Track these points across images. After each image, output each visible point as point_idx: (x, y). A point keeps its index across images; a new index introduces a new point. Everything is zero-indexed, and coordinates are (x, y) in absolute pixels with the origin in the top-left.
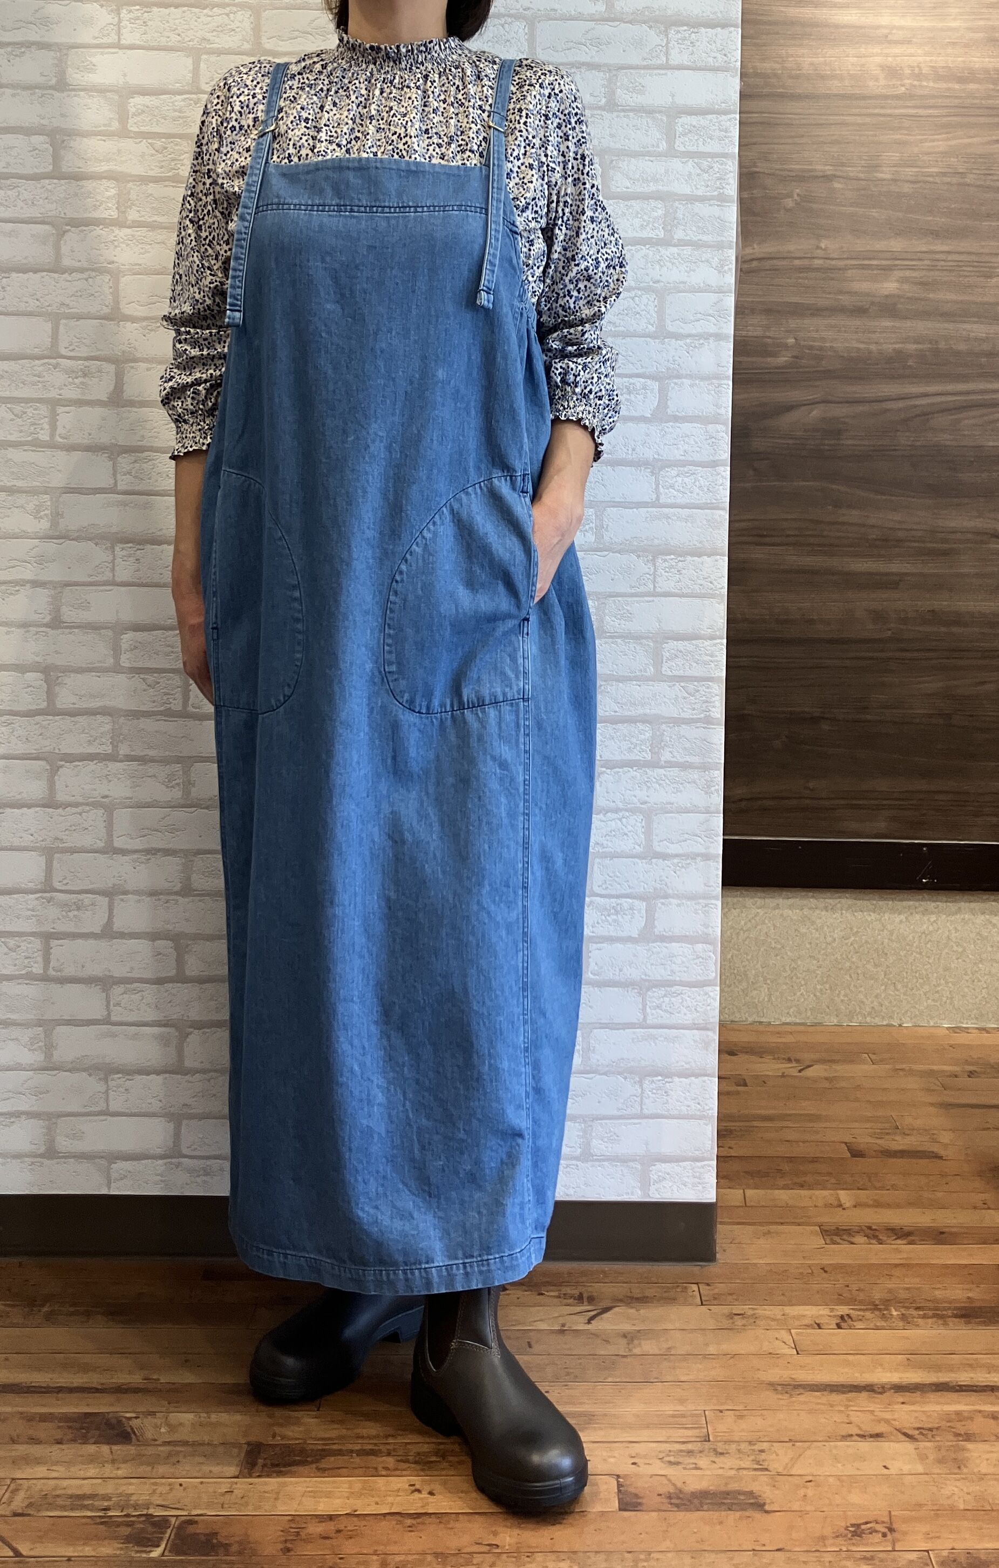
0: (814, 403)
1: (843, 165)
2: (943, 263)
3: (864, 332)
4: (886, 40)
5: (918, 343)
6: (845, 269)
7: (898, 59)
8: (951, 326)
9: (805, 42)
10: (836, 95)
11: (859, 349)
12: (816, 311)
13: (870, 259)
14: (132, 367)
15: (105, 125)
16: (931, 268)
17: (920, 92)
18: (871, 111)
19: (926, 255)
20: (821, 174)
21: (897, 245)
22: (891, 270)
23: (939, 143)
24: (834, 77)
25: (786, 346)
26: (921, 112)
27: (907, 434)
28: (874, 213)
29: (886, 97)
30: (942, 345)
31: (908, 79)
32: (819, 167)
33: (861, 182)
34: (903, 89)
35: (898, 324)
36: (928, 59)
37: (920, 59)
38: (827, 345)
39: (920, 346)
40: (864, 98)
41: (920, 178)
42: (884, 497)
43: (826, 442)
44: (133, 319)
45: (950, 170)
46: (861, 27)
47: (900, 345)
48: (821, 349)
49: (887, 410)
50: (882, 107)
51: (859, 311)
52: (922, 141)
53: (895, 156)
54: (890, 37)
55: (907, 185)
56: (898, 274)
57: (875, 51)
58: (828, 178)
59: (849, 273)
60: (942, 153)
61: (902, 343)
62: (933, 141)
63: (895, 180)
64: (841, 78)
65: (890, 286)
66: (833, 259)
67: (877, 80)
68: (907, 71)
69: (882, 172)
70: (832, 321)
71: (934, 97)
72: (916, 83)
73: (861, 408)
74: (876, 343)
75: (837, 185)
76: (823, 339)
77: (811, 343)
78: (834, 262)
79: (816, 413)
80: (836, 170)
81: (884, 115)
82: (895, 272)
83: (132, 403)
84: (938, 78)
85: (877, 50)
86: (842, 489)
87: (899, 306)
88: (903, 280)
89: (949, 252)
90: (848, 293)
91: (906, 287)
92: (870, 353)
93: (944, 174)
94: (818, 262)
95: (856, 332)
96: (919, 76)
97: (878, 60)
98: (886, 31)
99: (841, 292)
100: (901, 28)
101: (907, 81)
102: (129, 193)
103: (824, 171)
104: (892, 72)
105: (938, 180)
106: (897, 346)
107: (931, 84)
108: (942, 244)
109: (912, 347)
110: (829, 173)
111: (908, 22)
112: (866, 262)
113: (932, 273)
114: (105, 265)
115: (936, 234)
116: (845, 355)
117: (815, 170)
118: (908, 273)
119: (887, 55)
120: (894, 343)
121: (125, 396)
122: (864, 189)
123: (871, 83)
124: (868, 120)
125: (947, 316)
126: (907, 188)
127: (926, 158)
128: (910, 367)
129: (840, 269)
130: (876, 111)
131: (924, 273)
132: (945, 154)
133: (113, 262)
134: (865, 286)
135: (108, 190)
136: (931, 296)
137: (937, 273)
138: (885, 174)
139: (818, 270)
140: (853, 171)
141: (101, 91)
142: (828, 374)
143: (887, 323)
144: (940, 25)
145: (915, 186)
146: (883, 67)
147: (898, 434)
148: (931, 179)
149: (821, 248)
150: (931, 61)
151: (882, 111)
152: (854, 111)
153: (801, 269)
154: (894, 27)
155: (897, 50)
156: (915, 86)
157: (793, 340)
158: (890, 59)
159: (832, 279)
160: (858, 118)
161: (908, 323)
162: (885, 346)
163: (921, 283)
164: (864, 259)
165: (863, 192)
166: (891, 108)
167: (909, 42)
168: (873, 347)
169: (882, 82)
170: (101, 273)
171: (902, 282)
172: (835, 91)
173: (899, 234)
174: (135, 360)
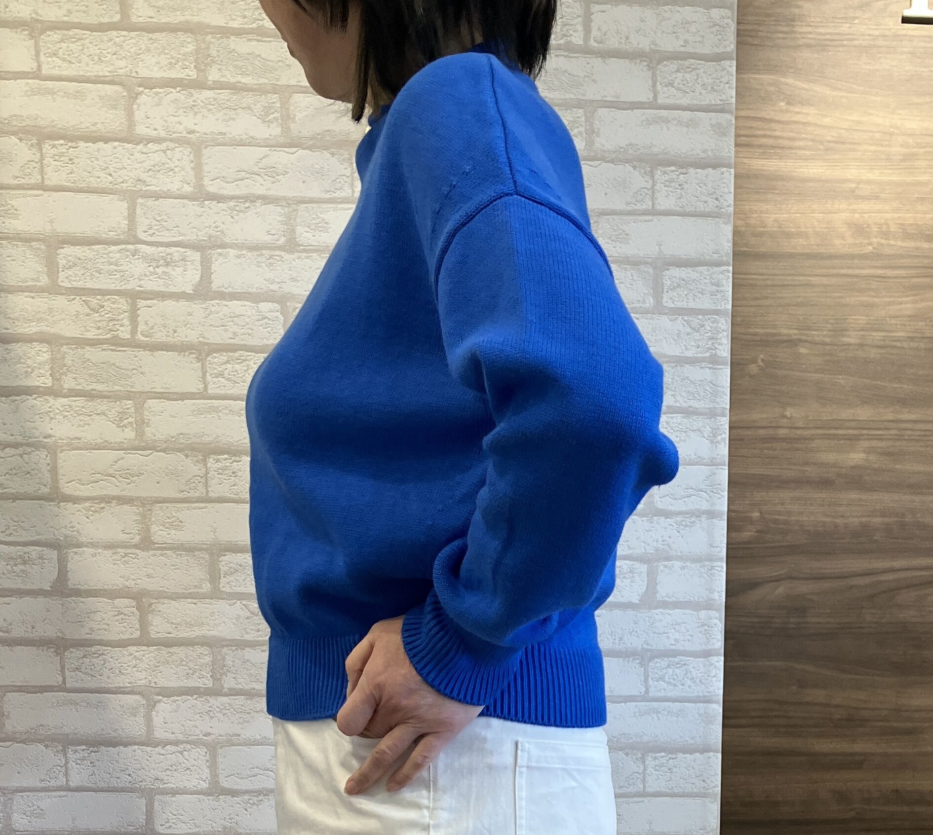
0: (778, 580)
1: (809, 329)
2: (909, 432)
3: (829, 505)
4: (852, 195)
5: (885, 516)
6: (812, 439)
7: (866, 215)
8: (917, 498)
9: (770, 196)
10: (801, 254)
11: (824, 522)
12: (782, 483)
13: (837, 428)
14: (76, 553)
15: (33, 280)
16: (899, 438)
17: (887, 251)
18: (835, 271)
19: (894, 425)
20: (785, 338)
21: (864, 413)
22: (859, 440)
23: (907, 305)
24: (800, 235)
25: (751, 521)
26: (889, 273)
27: (873, 611)
28: (841, 380)
29: (852, 257)
30: (909, 518)
31: (876, 237)
32: (784, 331)
33: (828, 347)
34: (871, 248)
35: (864, 496)
36: (896, 215)
37: (888, 216)
38: (793, 518)
39: (887, 520)
40: (831, 257)
41: (887, 343)
42: (850, 676)
43: (792, 620)
44: (75, 500)
45: (918, 335)
46: (827, 181)
47: (868, 519)
48: (786, 522)
49: (851, 587)
50: (849, 268)
51: (825, 483)
52: (889, 304)
53: (862, 320)
54: (857, 192)
55: (874, 350)
56: (865, 444)
57: (841, 207)
58: (792, 343)
59: (816, 443)
60: (910, 316)
61: (869, 516)
62: (901, 303)
63: (861, 345)
64: (805, 235)
65: (856, 457)
66: (798, 428)
67: (843, 238)
68: (875, 229)
69: (849, 336)
70: (797, 494)
71: (902, 256)
72: (883, 241)
73: (826, 585)
74: (843, 516)
75: (802, 350)
76: (789, 513)
77: (777, 517)
78: (799, 432)
79: (781, 590)
80: (802, 335)
81: (850, 276)
82: (862, 442)
83: (77, 593)
84: (907, 236)
85: (843, 206)
86: (809, 668)
87: (866, 478)
88: (869, 451)
89: (915, 422)
90: (815, 464)
91: (872, 458)
92: (836, 526)
93: (911, 339)
94: (782, 432)
95: (823, 505)
96: (886, 234)
97: (844, 216)
98: (853, 185)
99: (807, 464)
100: (868, 182)
101: (875, 240)
102: (63, 358)
103: (790, 335)
104: (859, 229)
105: (905, 345)
106: (864, 520)
107: (900, 243)
108: (909, 412)
109: (877, 520)
110: (794, 337)
111: (875, 175)
112: (833, 432)
113: (898, 443)
114: (41, 439)
115: (903, 401)
116: (811, 528)
117: (779, 334)
118: (875, 443)
119: (854, 211)
120: (861, 516)
121: (70, 585)
122: (830, 355)
123: (837, 242)
124: (834, 281)
125: (914, 488)
126: (873, 353)
127: (893, 322)
128: (876, 541)
129: (805, 439)
130: (843, 271)
131: (890, 443)
132: (912, 317)
133: (50, 436)
134: (830, 457)
135: (40, 354)
136: (897, 466)
137: (904, 443)
138: (852, 338)
139: (783, 440)
140: (818, 336)
141: (26, 239)
142: (794, 550)
143: (853, 495)
144: (909, 179)
145: (883, 351)
146: (850, 224)
147: (864, 611)
148: (899, 344)
149: (786, 417)
150: (899, 218)
151: (850, 272)
152: (819, 271)
153: (765, 440)
154: (860, 182)
155: (865, 206)
156: (882, 245)
157: (757, 514)
158: (857, 215)
159: (797, 450)
160: (824, 279)
161: (875, 496)
162: (851, 520)
163: (889, 454)
164: (830, 428)
165: (828, 358)
166: (858, 268)
167: (877, 198)
168: (839, 521)
169: (850, 240)
170: (37, 449)
171: (869, 453)
172: (799, 250)
173: (865, 402)
174: (79, 545)
